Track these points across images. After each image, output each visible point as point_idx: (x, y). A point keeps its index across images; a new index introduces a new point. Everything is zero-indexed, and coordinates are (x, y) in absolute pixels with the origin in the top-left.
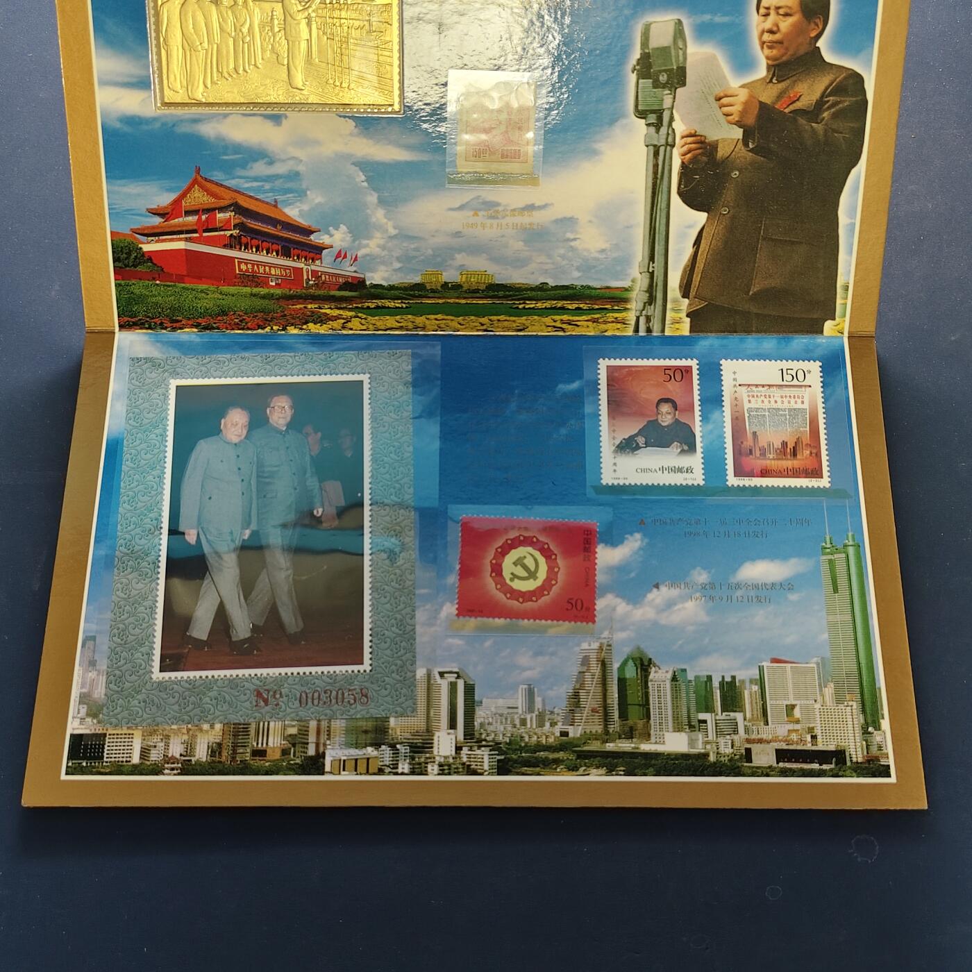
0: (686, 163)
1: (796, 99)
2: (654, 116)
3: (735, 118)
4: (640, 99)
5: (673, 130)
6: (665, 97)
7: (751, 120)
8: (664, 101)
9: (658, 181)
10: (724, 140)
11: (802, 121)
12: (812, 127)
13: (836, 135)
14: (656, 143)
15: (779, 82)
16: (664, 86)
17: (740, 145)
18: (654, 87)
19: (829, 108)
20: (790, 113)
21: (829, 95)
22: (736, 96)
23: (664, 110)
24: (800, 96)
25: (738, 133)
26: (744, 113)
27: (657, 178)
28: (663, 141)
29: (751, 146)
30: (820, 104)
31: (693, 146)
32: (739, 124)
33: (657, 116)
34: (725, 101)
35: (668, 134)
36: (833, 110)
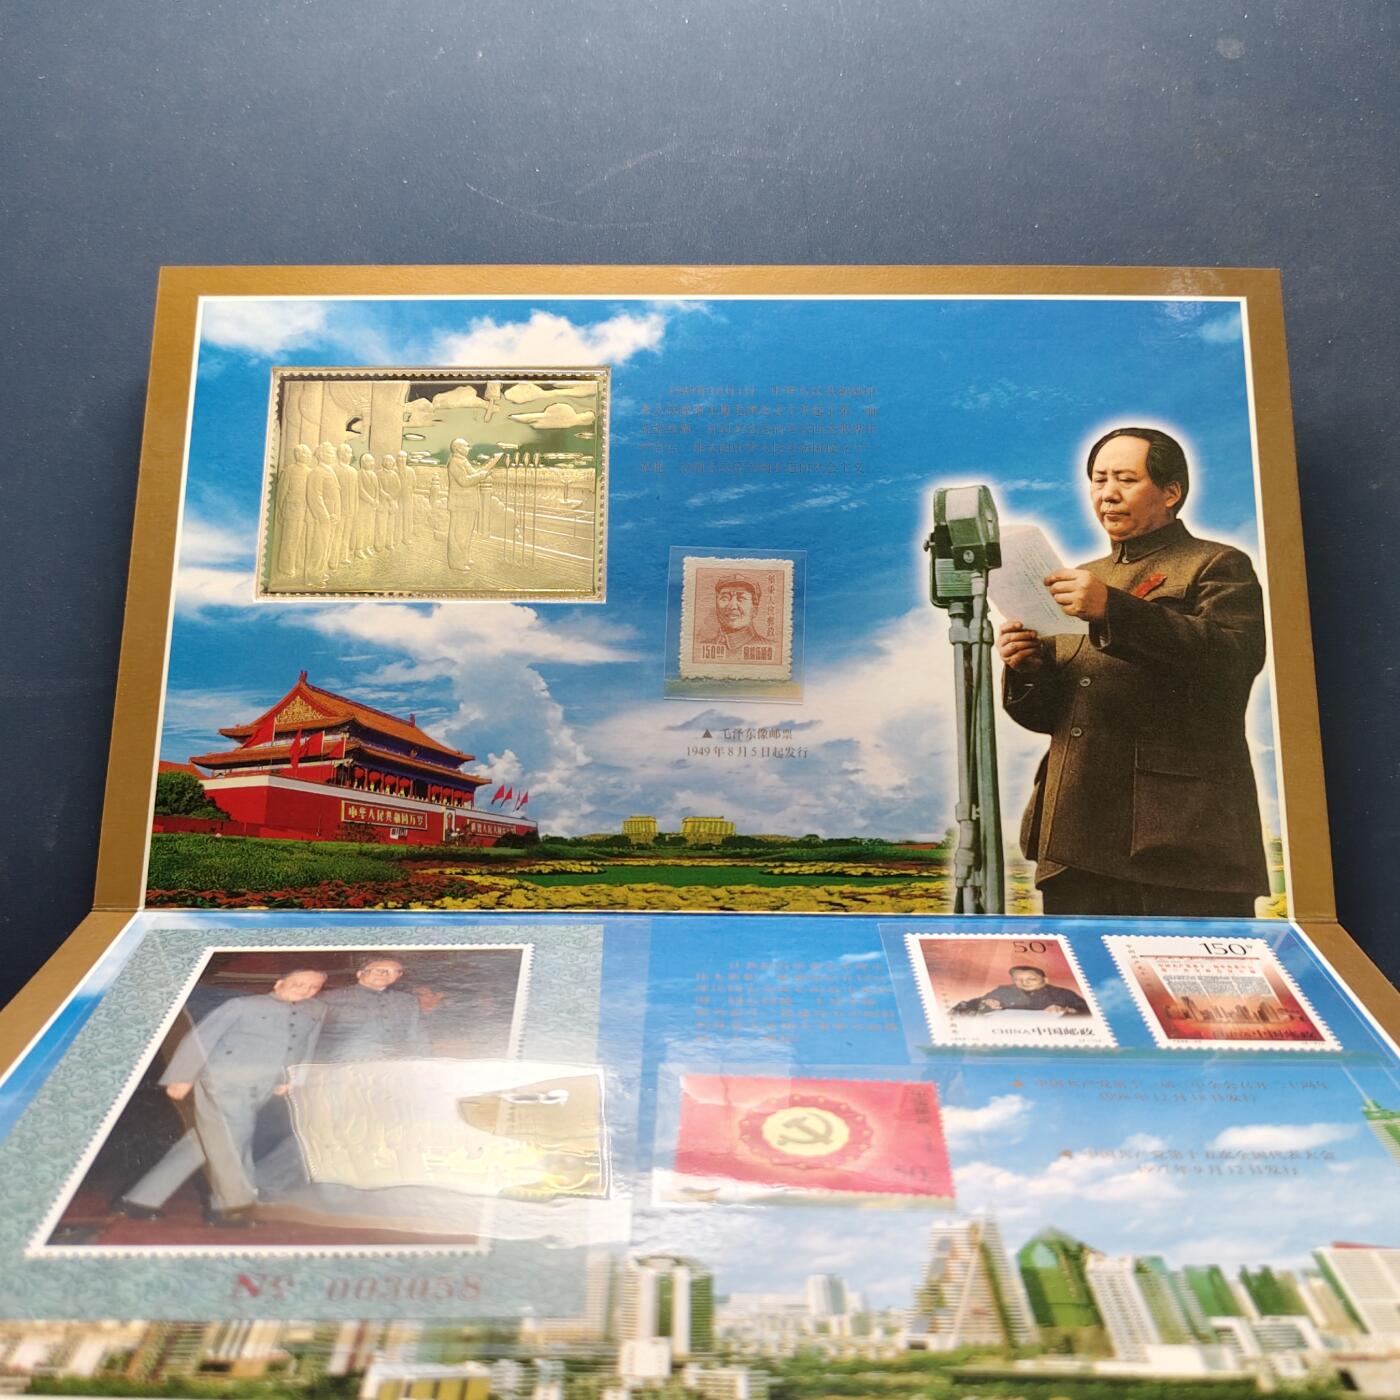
0: (1012, 667)
1: (1158, 584)
2: (961, 604)
3: (1076, 607)
4: (938, 583)
5: (989, 623)
6: (973, 581)
7: (1098, 610)
8: (973, 586)
9: (974, 691)
10: (1064, 636)
11: (1171, 612)
12: (1187, 620)
13: (1224, 630)
14: (966, 639)
15: (1132, 562)
16: (970, 567)
17: (1087, 643)
18: (957, 568)
19: (1208, 595)
20: (1152, 601)
21: (1204, 579)
22: (1074, 579)
23: (972, 598)
24: (1164, 580)
25: (1082, 628)
26: (1087, 600)
27: (972, 686)
28: (975, 638)
29: (1103, 644)
30: (1194, 589)
31: (1020, 644)
32: (1082, 615)
33: (965, 605)
34: (1058, 586)
35: (982, 629)
36: (1213, 598)
